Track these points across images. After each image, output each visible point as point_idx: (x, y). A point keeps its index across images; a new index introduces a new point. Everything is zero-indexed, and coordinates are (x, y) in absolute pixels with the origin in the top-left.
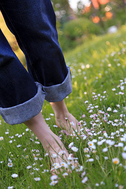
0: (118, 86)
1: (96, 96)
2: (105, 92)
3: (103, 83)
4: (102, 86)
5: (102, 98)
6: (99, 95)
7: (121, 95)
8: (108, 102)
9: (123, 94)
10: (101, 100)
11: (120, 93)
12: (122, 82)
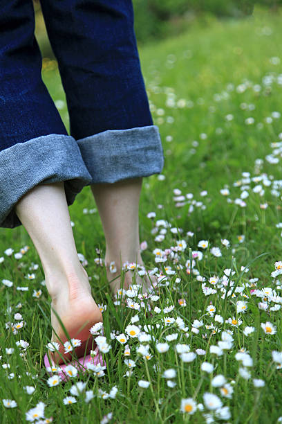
0: (237, 184)
1: (182, 198)
2: (204, 193)
3: (206, 159)
4: (203, 165)
5: (194, 206)
6: (190, 196)
7: (239, 206)
8: (208, 216)
9: (243, 204)
10: (191, 209)
11: (238, 201)
12: (245, 178)
